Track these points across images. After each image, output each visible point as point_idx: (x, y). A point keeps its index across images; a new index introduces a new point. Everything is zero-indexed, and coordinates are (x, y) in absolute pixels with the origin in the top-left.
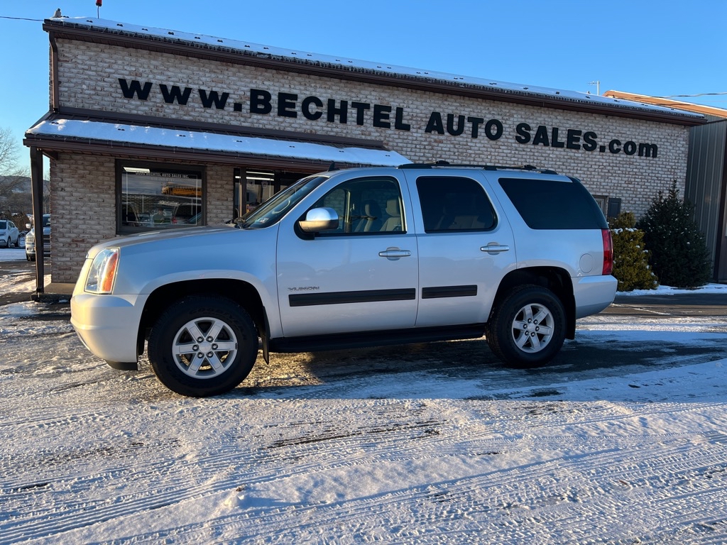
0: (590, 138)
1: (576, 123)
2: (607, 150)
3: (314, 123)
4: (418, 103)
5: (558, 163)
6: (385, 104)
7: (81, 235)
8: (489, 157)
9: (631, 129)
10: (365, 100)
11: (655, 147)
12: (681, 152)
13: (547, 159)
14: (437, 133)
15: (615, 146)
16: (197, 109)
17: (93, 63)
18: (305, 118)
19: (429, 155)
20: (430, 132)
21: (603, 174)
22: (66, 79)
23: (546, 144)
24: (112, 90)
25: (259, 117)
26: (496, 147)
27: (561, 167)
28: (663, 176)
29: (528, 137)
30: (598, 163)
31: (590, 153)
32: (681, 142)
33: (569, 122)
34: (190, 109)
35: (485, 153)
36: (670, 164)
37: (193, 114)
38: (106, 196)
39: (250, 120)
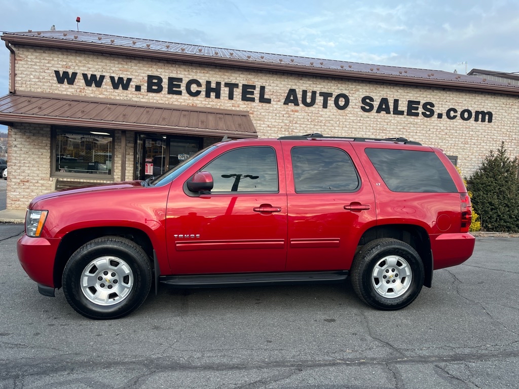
0: (429, 107)
1: (416, 95)
2: (444, 116)
3: (195, 98)
4: (278, 82)
5: (399, 127)
6: (251, 83)
7: (27, 178)
8: (338, 123)
9: (467, 100)
10: (235, 81)
11: (490, 114)
12: (515, 118)
13: (389, 124)
14: (293, 104)
15: (452, 114)
16: (108, 90)
17: (38, 61)
18: (188, 95)
19: (286, 121)
20: (288, 104)
21: (440, 136)
22: (20, 72)
23: (388, 112)
24: (50, 78)
25: (154, 94)
26: (344, 114)
27: (402, 130)
28: (499, 138)
29: (372, 107)
30: (436, 127)
31: (428, 119)
32: (516, 110)
33: (409, 94)
34: (103, 90)
35: (334, 120)
36: (506, 127)
37: (105, 93)
38: (44, 150)
39: (147, 97)
